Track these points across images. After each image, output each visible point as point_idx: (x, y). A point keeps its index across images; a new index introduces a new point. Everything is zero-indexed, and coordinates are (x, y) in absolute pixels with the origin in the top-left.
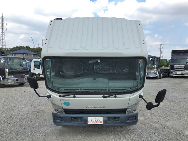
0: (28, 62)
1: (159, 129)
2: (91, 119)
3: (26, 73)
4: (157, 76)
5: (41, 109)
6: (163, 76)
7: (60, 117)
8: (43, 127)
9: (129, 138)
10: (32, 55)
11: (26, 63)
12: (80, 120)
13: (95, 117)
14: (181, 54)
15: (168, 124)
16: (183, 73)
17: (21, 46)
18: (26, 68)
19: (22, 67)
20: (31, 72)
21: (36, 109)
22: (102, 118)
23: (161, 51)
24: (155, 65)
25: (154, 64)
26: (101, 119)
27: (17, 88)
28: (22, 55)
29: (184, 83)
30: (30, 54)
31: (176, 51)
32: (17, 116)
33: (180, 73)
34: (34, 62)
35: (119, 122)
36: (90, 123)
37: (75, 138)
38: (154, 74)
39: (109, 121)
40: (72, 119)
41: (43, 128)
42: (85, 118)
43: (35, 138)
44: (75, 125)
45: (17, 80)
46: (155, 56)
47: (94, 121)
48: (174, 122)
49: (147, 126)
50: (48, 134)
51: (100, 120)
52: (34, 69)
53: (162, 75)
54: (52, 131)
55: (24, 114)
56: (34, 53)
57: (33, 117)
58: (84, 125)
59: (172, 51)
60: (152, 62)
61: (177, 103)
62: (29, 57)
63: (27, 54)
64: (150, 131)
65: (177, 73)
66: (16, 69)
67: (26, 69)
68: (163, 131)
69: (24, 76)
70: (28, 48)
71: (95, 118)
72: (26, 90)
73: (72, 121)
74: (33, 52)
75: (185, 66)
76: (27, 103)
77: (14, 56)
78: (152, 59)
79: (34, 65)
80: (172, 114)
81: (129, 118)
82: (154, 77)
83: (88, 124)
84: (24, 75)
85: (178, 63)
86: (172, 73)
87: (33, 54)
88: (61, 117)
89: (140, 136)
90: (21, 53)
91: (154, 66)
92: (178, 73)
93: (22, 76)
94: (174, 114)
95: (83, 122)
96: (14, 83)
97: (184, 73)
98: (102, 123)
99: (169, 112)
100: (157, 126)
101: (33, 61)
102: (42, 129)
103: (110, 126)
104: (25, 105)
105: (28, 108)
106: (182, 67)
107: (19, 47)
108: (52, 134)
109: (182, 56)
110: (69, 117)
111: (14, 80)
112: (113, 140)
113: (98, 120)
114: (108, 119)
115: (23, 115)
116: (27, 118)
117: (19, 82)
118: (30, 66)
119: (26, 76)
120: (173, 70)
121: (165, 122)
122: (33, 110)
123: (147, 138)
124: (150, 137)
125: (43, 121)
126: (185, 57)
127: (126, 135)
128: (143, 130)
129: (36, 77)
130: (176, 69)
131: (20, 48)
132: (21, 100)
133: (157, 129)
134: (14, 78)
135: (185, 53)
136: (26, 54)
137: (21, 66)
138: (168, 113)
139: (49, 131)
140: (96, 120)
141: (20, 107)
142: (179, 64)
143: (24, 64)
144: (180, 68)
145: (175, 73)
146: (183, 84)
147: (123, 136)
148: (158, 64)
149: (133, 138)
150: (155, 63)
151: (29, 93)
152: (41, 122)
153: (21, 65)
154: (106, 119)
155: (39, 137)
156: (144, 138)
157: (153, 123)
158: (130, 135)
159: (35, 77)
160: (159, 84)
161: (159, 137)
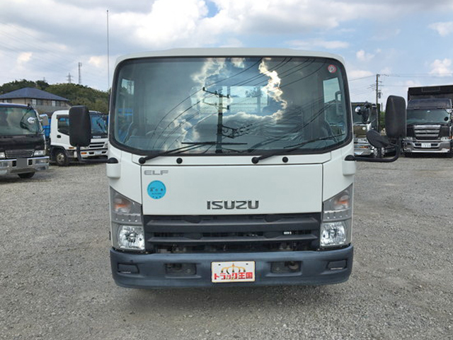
0: (41, 118)
1: (406, 292)
2: (220, 269)
3: (37, 147)
4: (372, 151)
5: (78, 241)
6: (386, 151)
7: (132, 263)
8: (86, 291)
9: (326, 318)
10: (54, 103)
11: (37, 121)
12: (189, 271)
13: (231, 263)
14: (432, 96)
15: (425, 277)
16: (436, 145)
17: (25, 81)
18: (37, 133)
19: (26, 130)
20: (52, 144)
21: (65, 241)
22: (253, 263)
23: (377, 90)
24: (369, 126)
25: (365, 122)
26: (250, 267)
27: (15, 184)
28: (28, 102)
29: (443, 170)
30: (47, 100)
31: (420, 88)
32: (13, 260)
33: (428, 145)
34: (59, 117)
35: (300, 274)
36: (219, 280)
37: (176, 321)
38: (365, 147)
39: (271, 272)
40: (166, 267)
41: (84, 294)
42: (205, 265)
43: (61, 322)
44: (177, 284)
45: (14, 164)
46: (369, 102)
47: (231, 273)
48: (440, 272)
49: (370, 285)
50: (98, 311)
51: (247, 271)
52: (59, 137)
53: (385, 149)
54: (111, 301)
55: (33, 253)
56: (59, 98)
57: (57, 262)
58: (202, 284)
59: (410, 89)
60: (361, 116)
61: (437, 220)
62: (45, 106)
63: (40, 100)
64: (380, 297)
65: (420, 145)
66: (10, 136)
67: (38, 135)
68: (416, 296)
69: (31, 153)
70: (42, 85)
71: (233, 265)
72: (38, 191)
73: (167, 273)
74: (56, 94)
75: (441, 127)
76: (41, 224)
77: (6, 103)
78: (359, 108)
79: (59, 127)
80: (429, 250)
81: (328, 262)
82: (366, 154)
83: (214, 281)
84: (33, 150)
85: (423, 121)
86: (409, 144)
87: (56, 101)
88: (136, 264)
89: (356, 312)
90: (25, 98)
91: (366, 127)
92: (423, 145)
93: (26, 153)
94: (435, 250)
95: (199, 277)
96: (6, 171)
97: (439, 144)
98: (253, 280)
99: (421, 243)
100: (398, 283)
101: (56, 117)
102: (81, 297)
103: (274, 287)
104: (33, 230)
105: (42, 237)
106: (434, 129)
107: (21, 82)
108: (111, 310)
109: (434, 101)
110: (160, 262)
111: (6, 164)
112: (285, 325)
113: (242, 271)
114: (268, 266)
115: (29, 257)
116: (40, 263)
117: (19, 171)
118: (48, 129)
119: (37, 153)
120: (412, 138)
121: (416, 271)
122: (56, 241)
123: (377, 317)
124: (386, 315)
125: (85, 274)
126: (443, 104)
127: (318, 311)
128: (363, 296)
129: (65, 156)
130: (417, 135)
131: (24, 84)
132: (25, 217)
133: (398, 291)
134: (7, 159)
135: (442, 95)
136: (37, 99)
137: (23, 127)
138: (419, 248)
139: (102, 300)
140: (236, 271)
141: (20, 234)
142: (426, 121)
143: (32, 122)
144: (429, 131)
145: (416, 145)
146: (440, 172)
147: (310, 315)
148: (376, 121)
149: (338, 320)
150: (368, 120)
151: (45, 197)
152: (79, 274)
153: (24, 125)
154: (262, 266)
155: (72, 318)
156: (368, 319)
157: (385, 275)
158: (327, 311)
159: (62, 156)
160: (380, 171)
161: (409, 317)
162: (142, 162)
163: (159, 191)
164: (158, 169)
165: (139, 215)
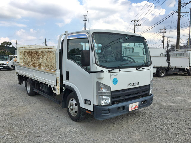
7: (108, 110)
83: (130, 111)
95: (126, 110)
154: (140, 103)
162: (109, 71)
163: (116, 82)
164: (115, 74)
165: (110, 91)
